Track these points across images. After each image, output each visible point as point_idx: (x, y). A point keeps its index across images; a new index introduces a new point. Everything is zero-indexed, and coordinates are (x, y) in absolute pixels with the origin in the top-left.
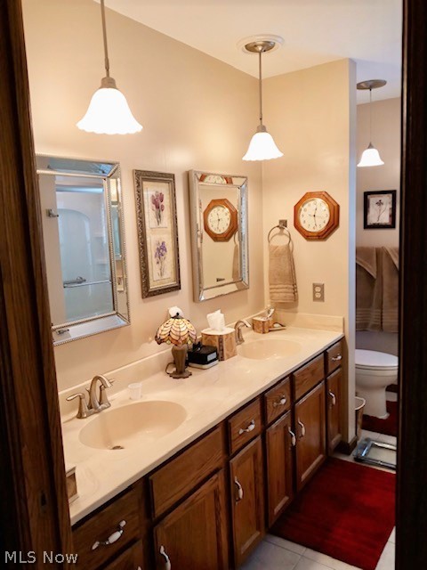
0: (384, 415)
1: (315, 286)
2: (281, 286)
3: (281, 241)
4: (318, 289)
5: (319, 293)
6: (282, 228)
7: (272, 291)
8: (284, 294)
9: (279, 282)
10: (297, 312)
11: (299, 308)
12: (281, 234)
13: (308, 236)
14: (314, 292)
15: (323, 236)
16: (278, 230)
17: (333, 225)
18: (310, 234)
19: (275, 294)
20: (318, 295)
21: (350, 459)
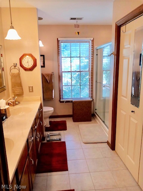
0: (49, 126)
1: (29, 87)
2: (18, 88)
3: (15, 71)
4: (31, 88)
5: (31, 89)
6: (15, 66)
7: (13, 90)
8: (19, 91)
9: (16, 86)
10: (23, 97)
11: (24, 95)
12: (15, 68)
13: (26, 69)
14: (29, 89)
15: (31, 69)
16: (13, 67)
17: (35, 65)
18: (27, 69)
19: (15, 91)
20: (31, 90)
21: (45, 141)
